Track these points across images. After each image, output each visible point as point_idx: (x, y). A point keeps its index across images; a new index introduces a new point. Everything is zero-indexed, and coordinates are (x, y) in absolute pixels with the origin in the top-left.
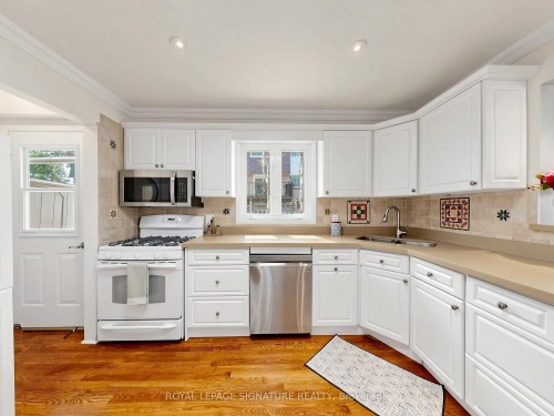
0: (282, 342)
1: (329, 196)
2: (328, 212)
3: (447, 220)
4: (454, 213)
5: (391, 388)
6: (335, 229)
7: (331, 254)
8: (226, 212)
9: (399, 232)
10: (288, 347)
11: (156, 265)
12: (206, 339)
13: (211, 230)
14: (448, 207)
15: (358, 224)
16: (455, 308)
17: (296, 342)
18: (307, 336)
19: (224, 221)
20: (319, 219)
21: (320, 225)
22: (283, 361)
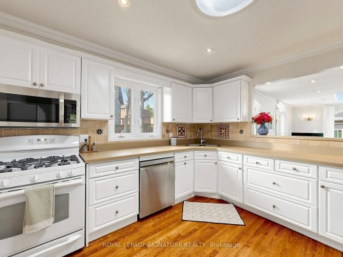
0: (160, 215)
1: (175, 121)
2: (168, 131)
3: (221, 134)
4: (223, 131)
5: (220, 212)
6: (174, 141)
7: (182, 155)
8: (99, 132)
9: (202, 141)
10: (166, 216)
11: (60, 184)
12: (105, 237)
13: (87, 148)
14: (221, 128)
15: (181, 138)
16: (240, 169)
17: (168, 212)
18: (170, 208)
19: (97, 140)
20: (163, 136)
21: (164, 139)
22: (169, 224)
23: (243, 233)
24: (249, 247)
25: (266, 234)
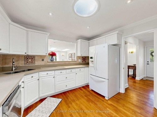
3: (27, 62)
14: (27, 58)
23: (66, 102)
24: (72, 103)
25: (68, 96)
